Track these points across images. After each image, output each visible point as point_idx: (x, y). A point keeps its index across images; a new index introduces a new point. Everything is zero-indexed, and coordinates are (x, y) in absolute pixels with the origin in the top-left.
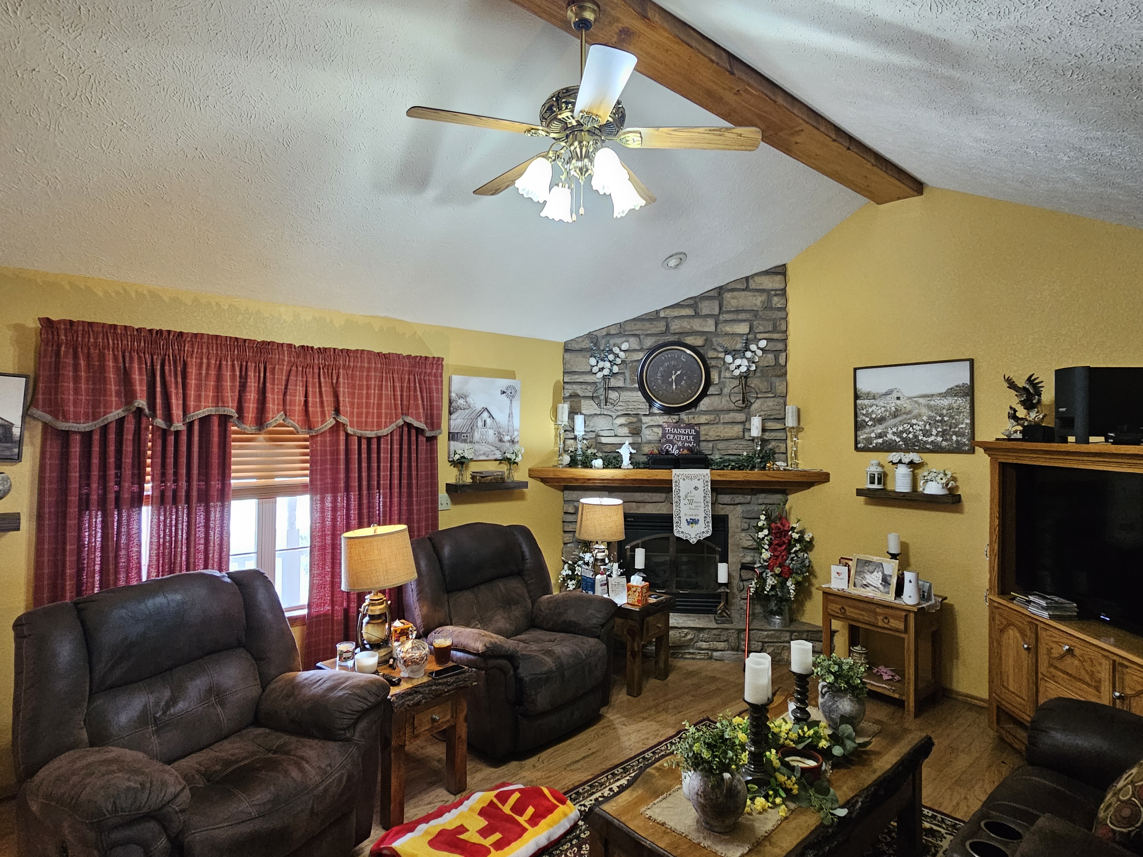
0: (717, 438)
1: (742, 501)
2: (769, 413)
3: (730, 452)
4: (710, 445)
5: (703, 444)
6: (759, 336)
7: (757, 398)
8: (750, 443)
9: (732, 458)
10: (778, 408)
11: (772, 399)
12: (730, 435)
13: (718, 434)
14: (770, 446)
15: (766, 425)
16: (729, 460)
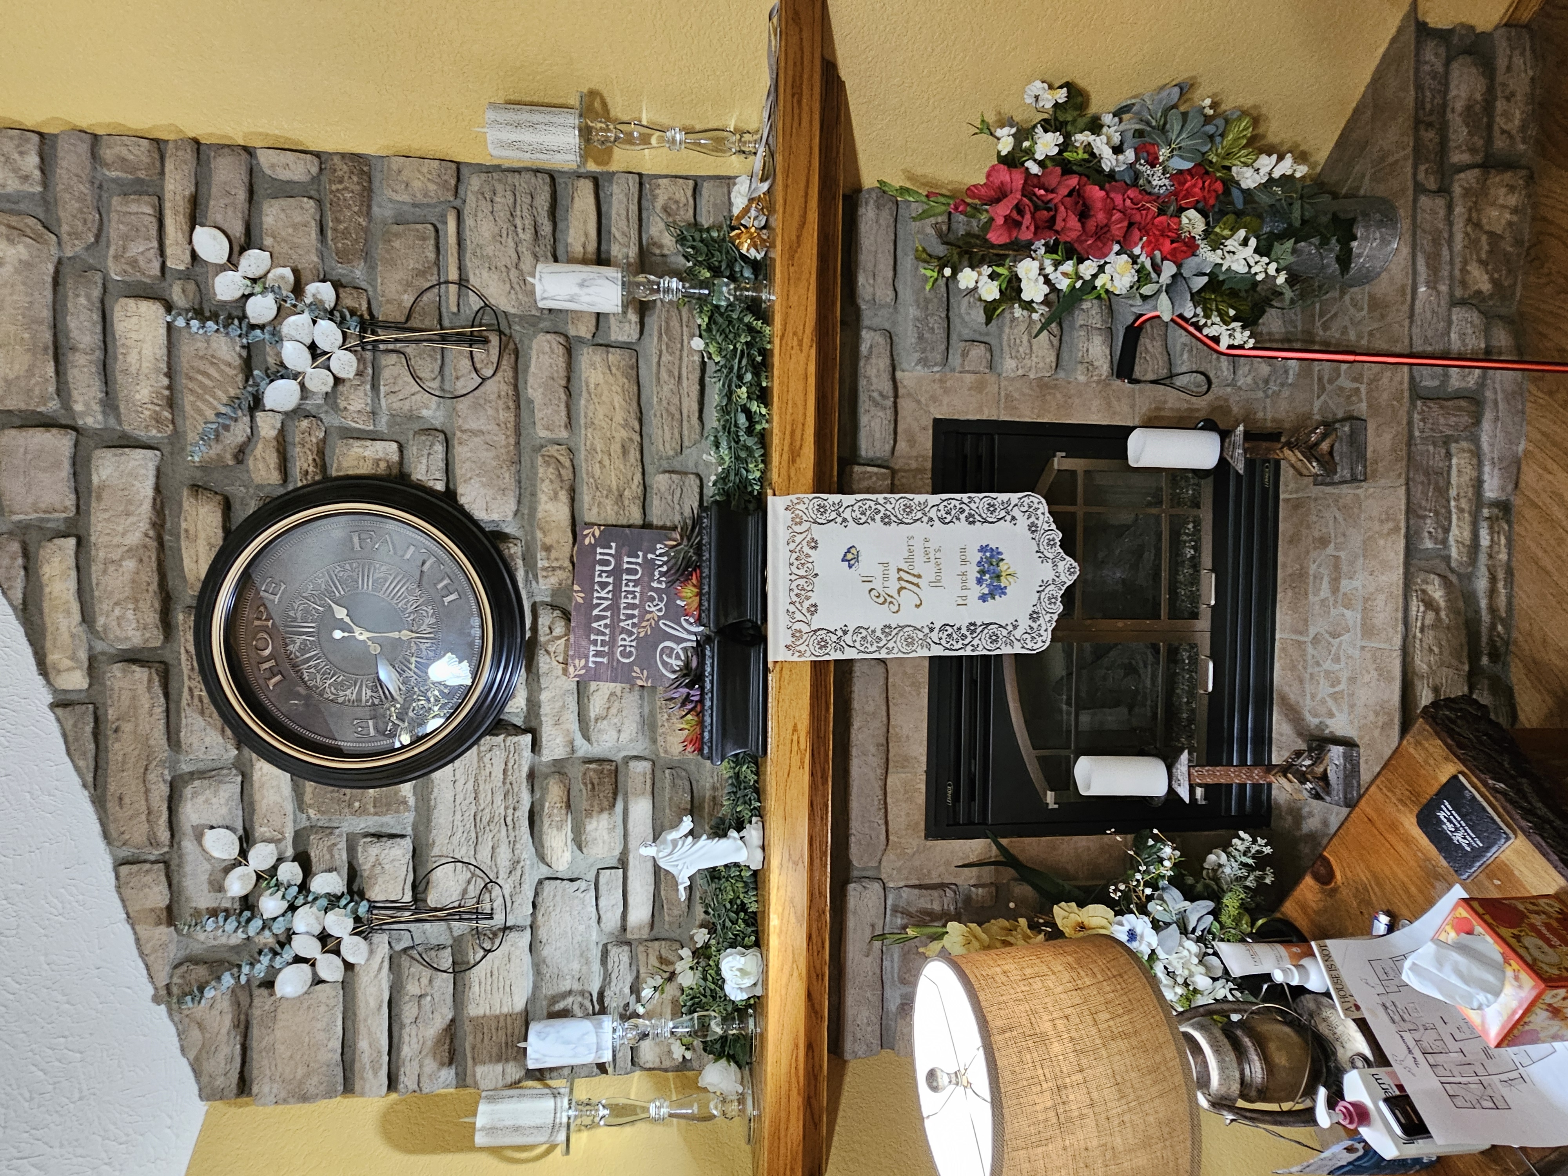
0: (634, 455)
1: (883, 363)
2: (527, 236)
3: (691, 405)
4: (660, 482)
5: (658, 514)
6: (178, 260)
7: (463, 283)
8: (653, 321)
9: (714, 397)
10: (503, 200)
11: (469, 222)
12: (618, 400)
13: (616, 448)
14: (668, 241)
15: (577, 248)
16: (725, 410)
